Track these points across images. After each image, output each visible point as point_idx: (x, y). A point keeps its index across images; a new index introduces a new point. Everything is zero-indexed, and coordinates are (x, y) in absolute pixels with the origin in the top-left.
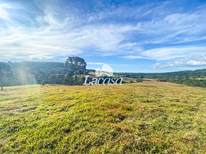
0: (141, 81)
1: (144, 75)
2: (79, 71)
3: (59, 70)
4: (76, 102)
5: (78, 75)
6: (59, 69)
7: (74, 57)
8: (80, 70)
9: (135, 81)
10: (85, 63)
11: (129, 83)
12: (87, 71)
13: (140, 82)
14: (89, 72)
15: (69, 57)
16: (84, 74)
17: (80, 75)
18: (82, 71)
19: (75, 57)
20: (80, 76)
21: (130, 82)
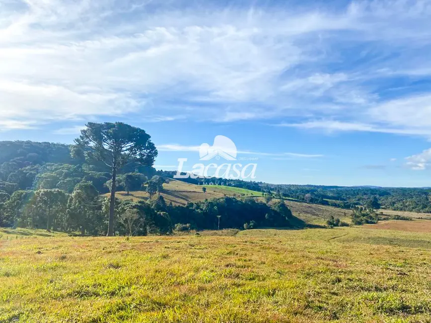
0: (370, 220)
1: (380, 195)
2: (124, 176)
3: (49, 174)
4: (104, 307)
5: (122, 194)
6: (48, 170)
7: (107, 124)
8: (130, 174)
9: (348, 220)
10: (152, 147)
11: (324, 227)
12: (155, 178)
13: (367, 222)
14: (164, 181)
15: (91, 125)
16: (144, 189)
17: (128, 195)
18: (138, 177)
19: (113, 126)
20: (129, 198)
21: (330, 223)
